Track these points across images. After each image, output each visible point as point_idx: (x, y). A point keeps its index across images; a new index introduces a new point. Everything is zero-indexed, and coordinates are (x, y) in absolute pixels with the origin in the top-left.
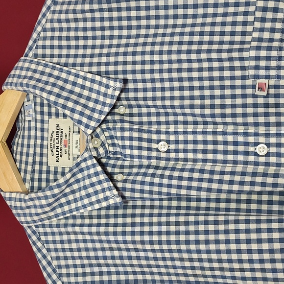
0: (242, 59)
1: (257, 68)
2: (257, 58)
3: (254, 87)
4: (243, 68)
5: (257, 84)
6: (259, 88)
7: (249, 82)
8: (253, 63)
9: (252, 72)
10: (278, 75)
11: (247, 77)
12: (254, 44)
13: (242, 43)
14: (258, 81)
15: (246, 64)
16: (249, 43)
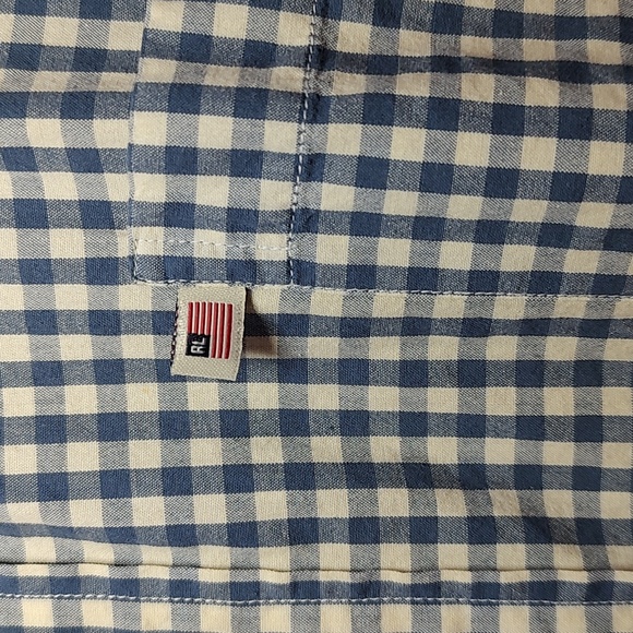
0: (86, 161)
1: (178, 215)
2: (181, 160)
3: (162, 323)
4: (97, 215)
5: (183, 313)
6: (192, 337)
7: (135, 297)
8: (152, 188)
9: (149, 241)
10: (298, 263)
11: (124, 271)
12: (159, 70)
13: (90, 59)
14: (189, 295)
15: (116, 187)
16: (127, 62)
